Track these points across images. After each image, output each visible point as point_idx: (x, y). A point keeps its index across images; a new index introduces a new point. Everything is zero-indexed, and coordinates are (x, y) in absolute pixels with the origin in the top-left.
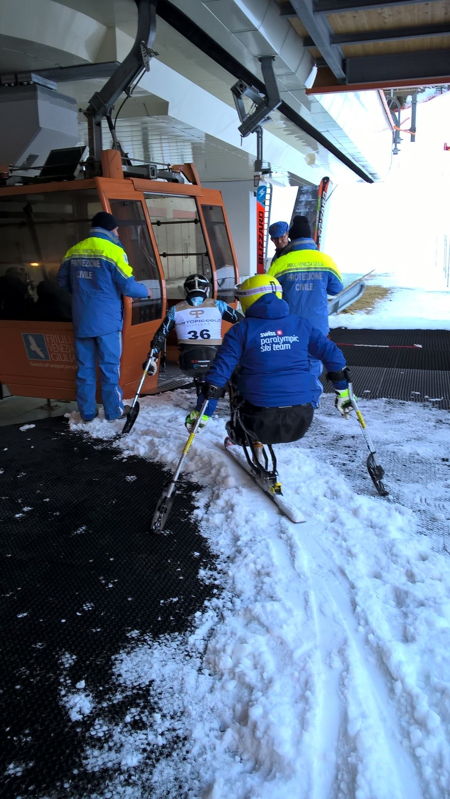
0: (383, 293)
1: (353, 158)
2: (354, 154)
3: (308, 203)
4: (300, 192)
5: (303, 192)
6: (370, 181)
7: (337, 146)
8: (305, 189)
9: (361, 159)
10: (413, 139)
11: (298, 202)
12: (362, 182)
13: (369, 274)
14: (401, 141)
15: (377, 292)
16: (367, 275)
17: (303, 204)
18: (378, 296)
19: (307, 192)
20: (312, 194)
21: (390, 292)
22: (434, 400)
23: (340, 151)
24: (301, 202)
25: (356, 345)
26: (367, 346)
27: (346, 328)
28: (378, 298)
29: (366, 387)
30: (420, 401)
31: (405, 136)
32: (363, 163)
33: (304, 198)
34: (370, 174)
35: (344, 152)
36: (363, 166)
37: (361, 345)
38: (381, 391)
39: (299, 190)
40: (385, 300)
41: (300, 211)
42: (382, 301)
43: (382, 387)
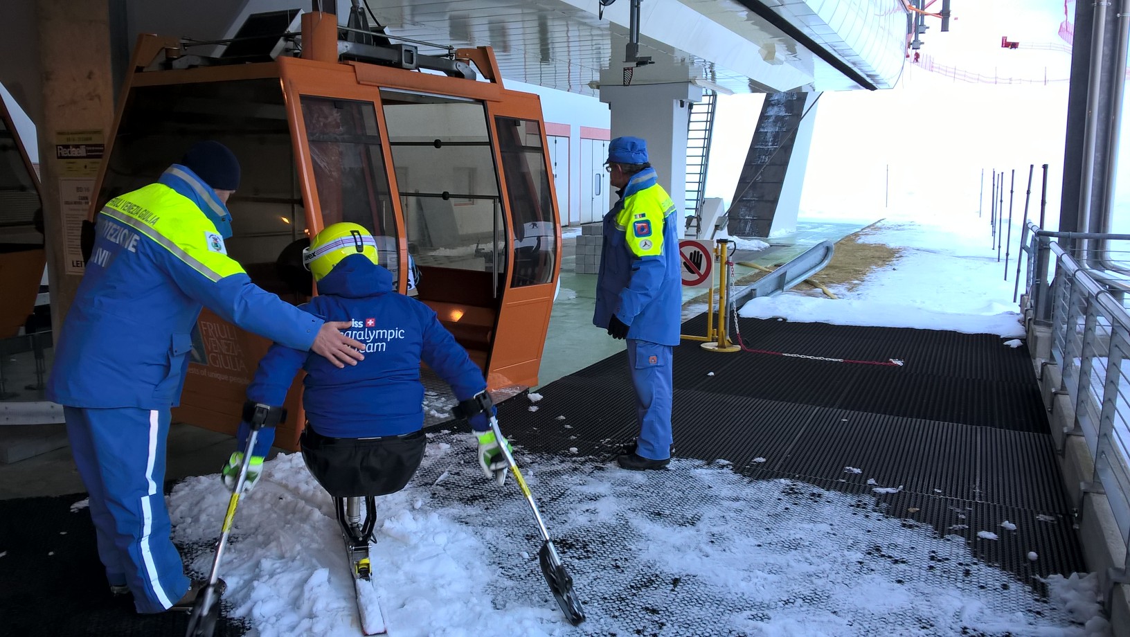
0: (885, 256)
1: (835, 50)
2: (834, 44)
3: (778, 119)
4: (768, 103)
5: (773, 102)
6: (872, 88)
7: (806, 31)
8: (776, 98)
9: (847, 52)
10: (945, 28)
11: (763, 117)
12: (859, 88)
13: (873, 225)
14: (927, 30)
15: (878, 254)
16: (869, 227)
17: (771, 120)
18: (876, 260)
19: (778, 103)
20: (785, 107)
21: (897, 255)
22: (883, 490)
23: (811, 38)
24: (768, 117)
25: (786, 355)
26: (805, 357)
27: (785, 320)
28: (876, 264)
29: (760, 452)
30: (855, 491)
31: (933, 23)
32: (853, 59)
33: (772, 112)
34: (868, 76)
35: (818, 41)
36: (854, 64)
37: (795, 355)
38: (788, 460)
39: (766, 100)
40: (886, 267)
41: (766, 130)
42: (880, 269)
43: (792, 453)
